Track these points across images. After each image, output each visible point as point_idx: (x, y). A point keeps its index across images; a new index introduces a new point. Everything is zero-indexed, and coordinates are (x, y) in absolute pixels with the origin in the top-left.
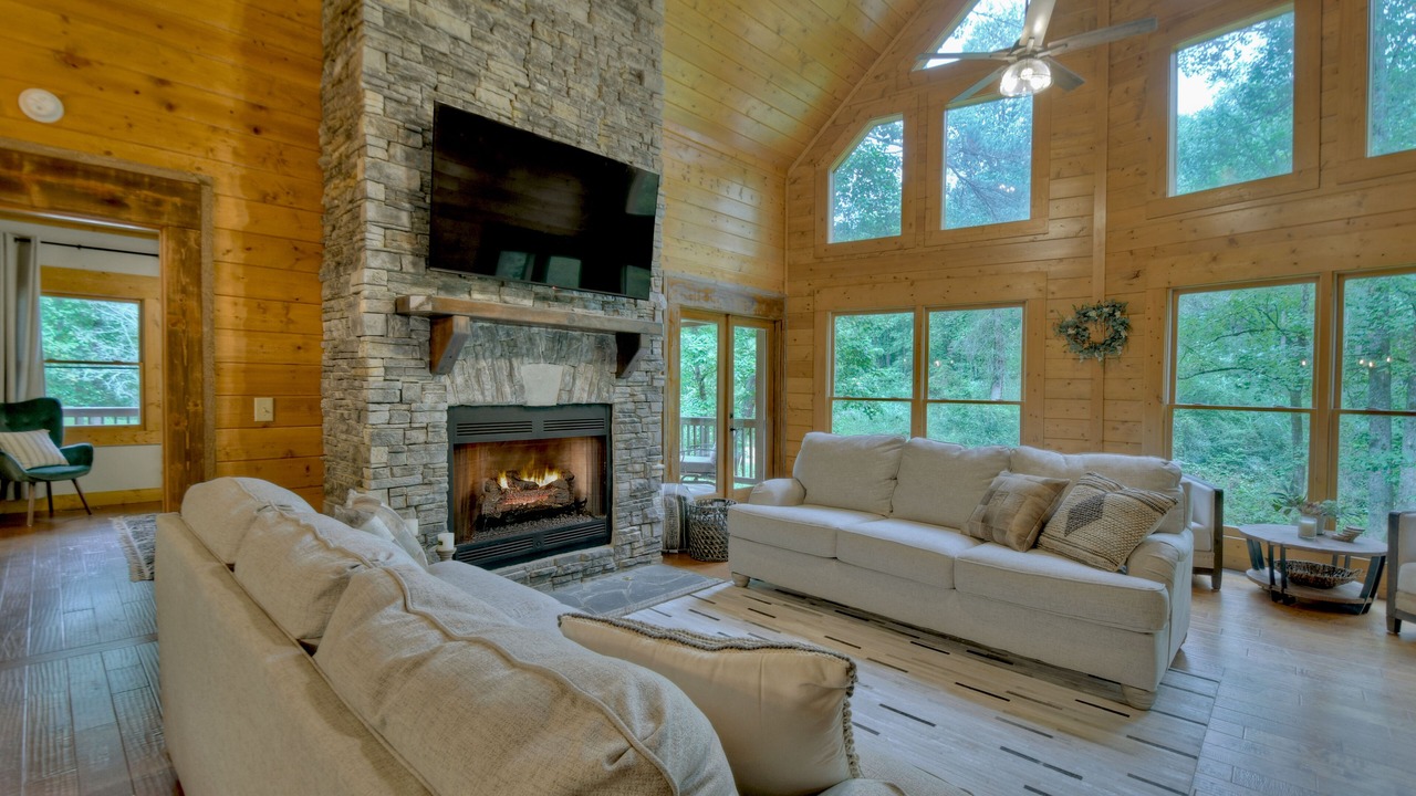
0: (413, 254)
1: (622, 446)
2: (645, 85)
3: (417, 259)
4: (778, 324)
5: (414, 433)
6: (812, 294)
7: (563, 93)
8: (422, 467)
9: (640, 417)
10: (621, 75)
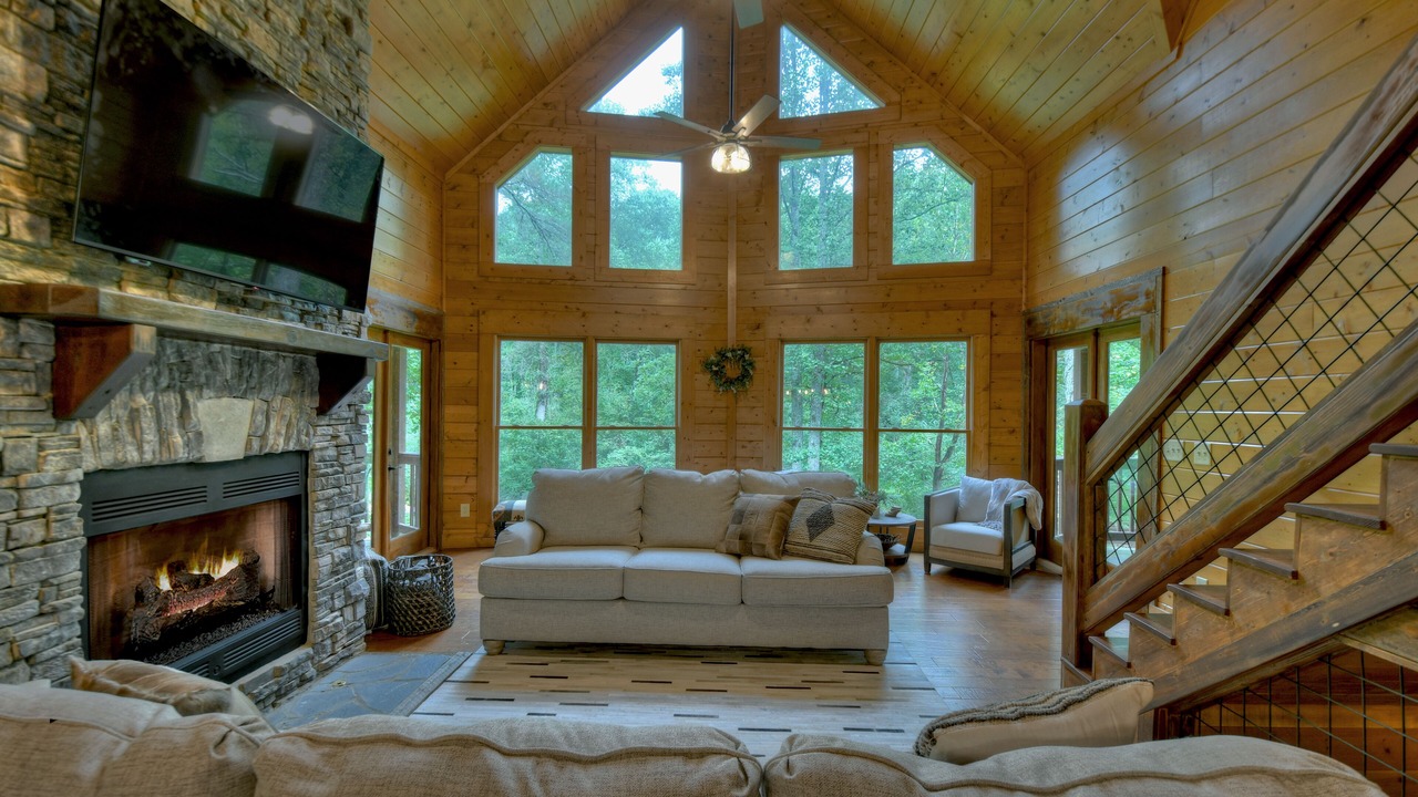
0: (29, 210)
1: (322, 506)
2: (354, 36)
3: (37, 220)
4: (435, 345)
5: (26, 527)
6: (477, 314)
7: (261, 14)
8: (37, 588)
9: (342, 466)
10: (327, 14)
